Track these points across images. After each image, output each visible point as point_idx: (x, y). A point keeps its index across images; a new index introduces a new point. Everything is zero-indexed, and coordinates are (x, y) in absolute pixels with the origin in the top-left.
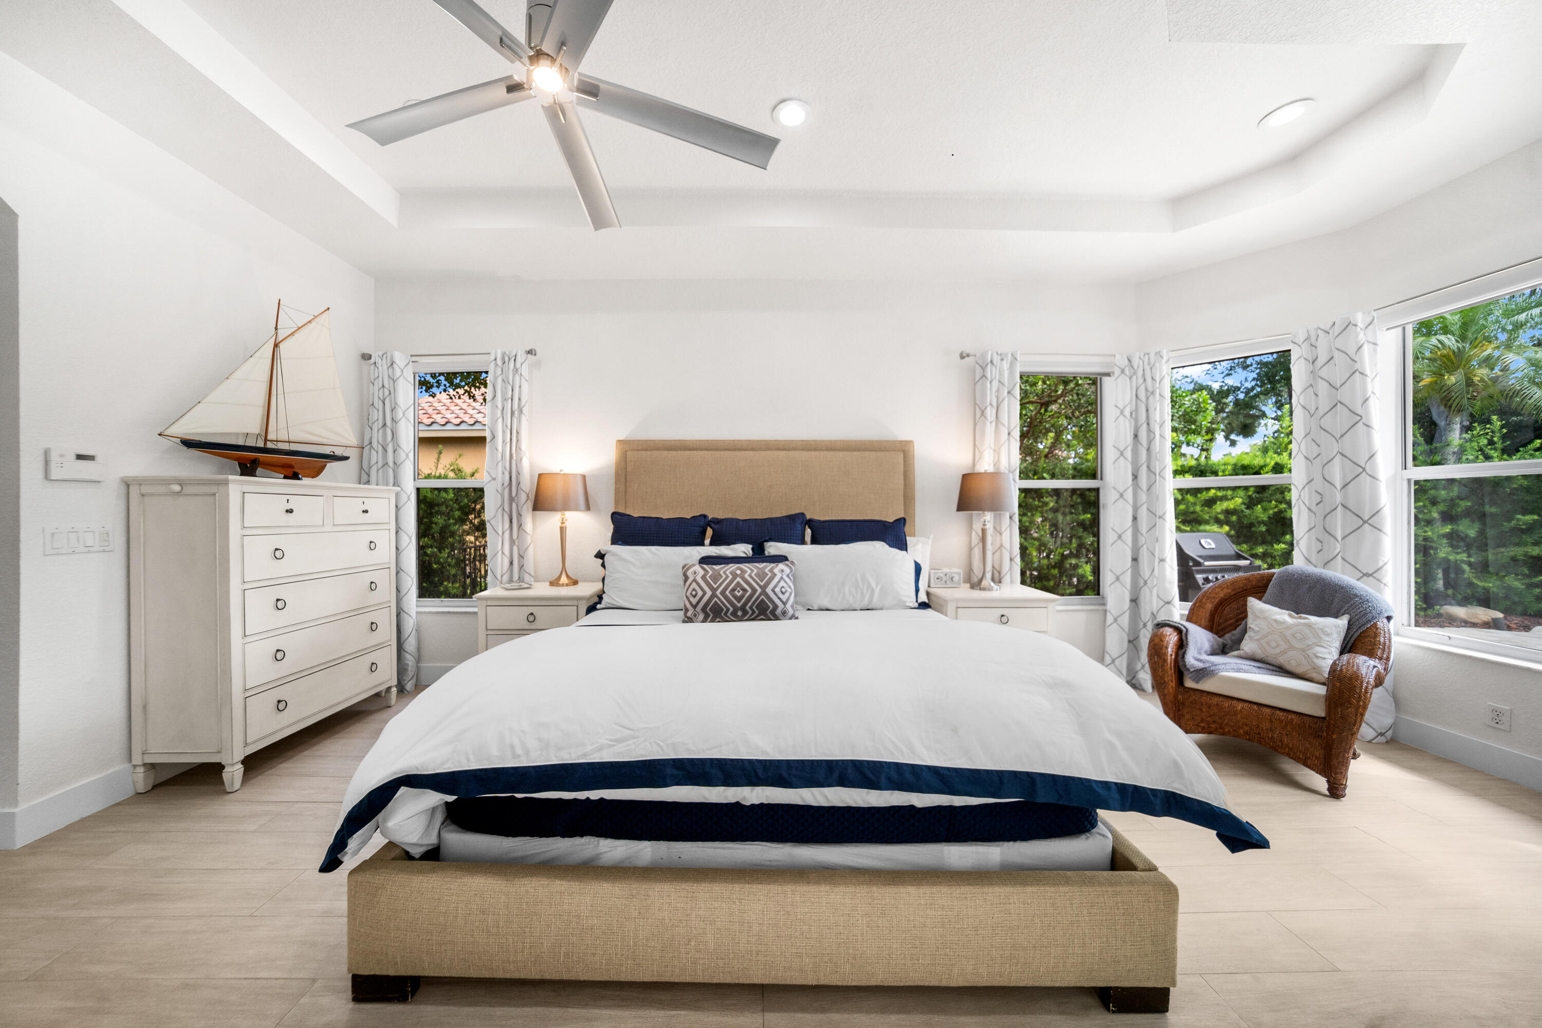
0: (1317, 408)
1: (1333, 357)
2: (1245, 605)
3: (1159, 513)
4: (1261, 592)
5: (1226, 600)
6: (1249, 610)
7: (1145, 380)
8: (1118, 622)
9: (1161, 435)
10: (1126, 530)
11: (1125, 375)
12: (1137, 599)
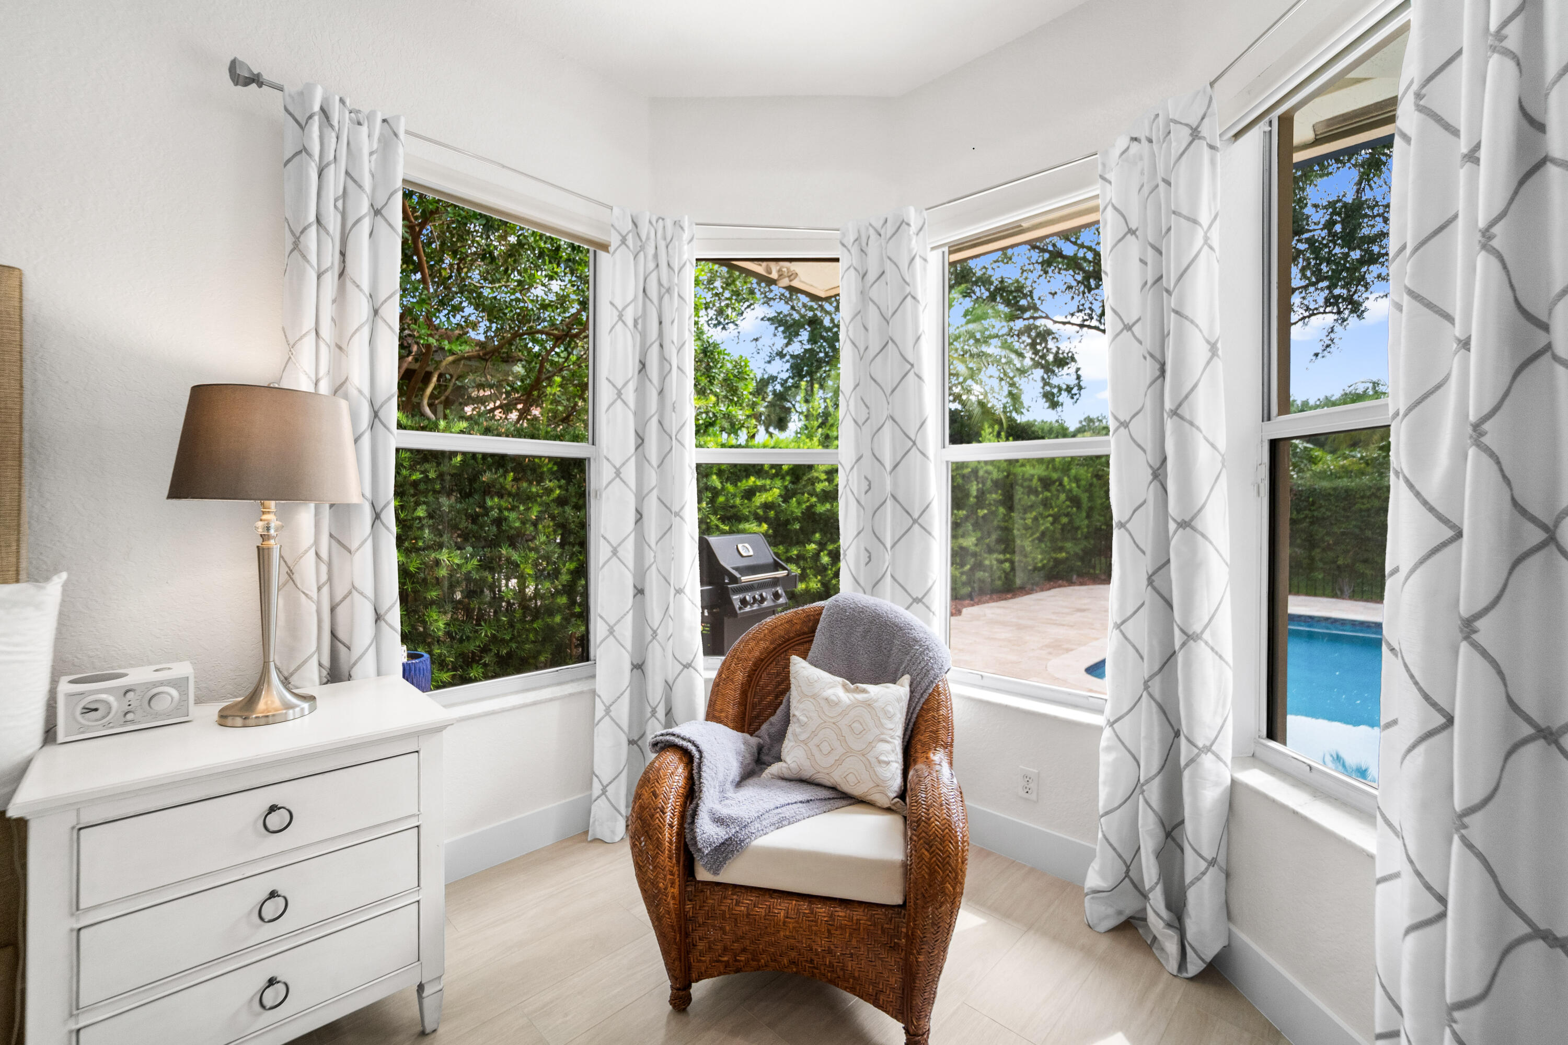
0: (867, 348)
1: (883, 272)
2: (787, 666)
3: (675, 508)
4: (806, 642)
5: (762, 660)
6: (792, 680)
7: (657, 266)
8: (612, 714)
9: (678, 367)
10: (626, 538)
11: (628, 247)
12: (643, 663)
